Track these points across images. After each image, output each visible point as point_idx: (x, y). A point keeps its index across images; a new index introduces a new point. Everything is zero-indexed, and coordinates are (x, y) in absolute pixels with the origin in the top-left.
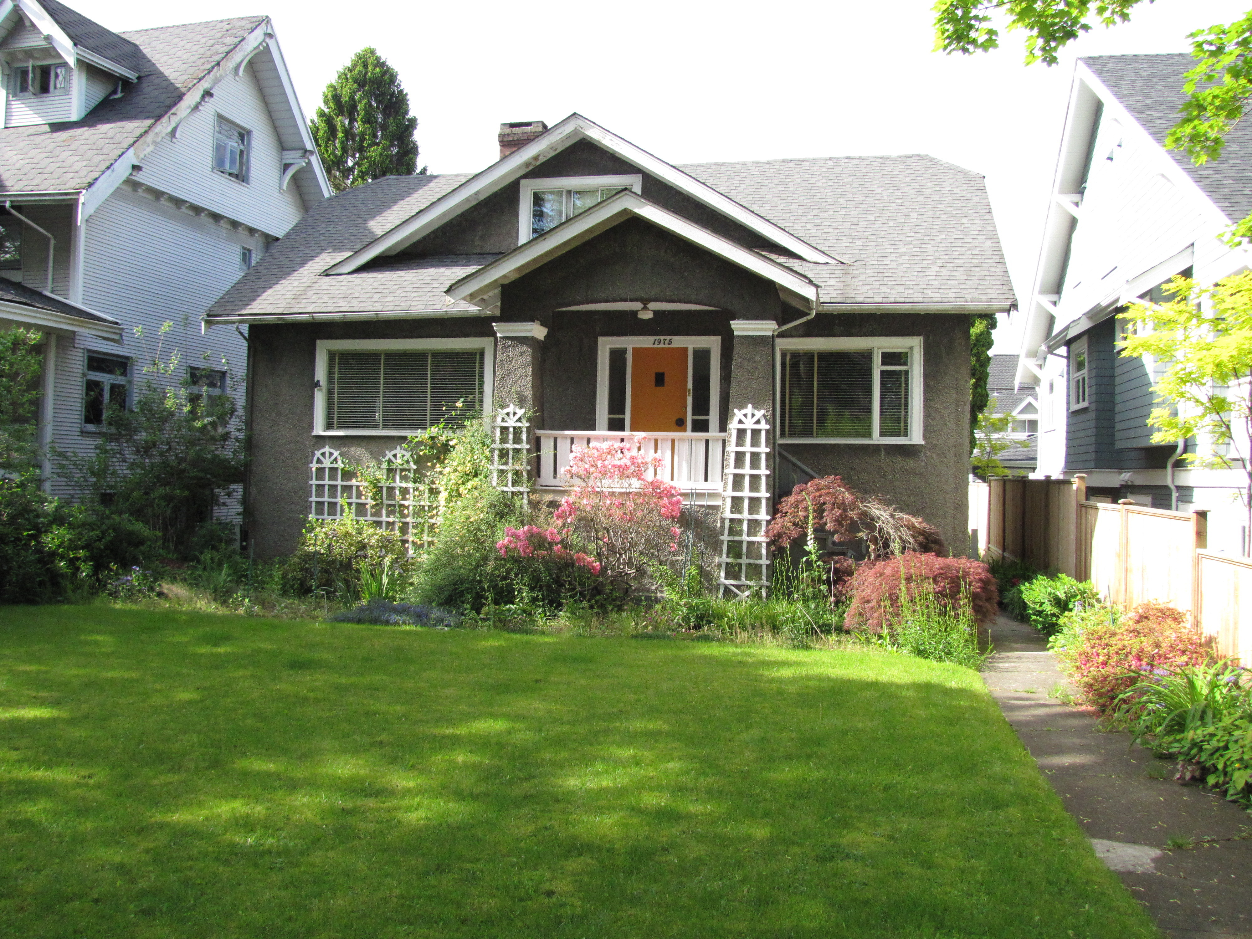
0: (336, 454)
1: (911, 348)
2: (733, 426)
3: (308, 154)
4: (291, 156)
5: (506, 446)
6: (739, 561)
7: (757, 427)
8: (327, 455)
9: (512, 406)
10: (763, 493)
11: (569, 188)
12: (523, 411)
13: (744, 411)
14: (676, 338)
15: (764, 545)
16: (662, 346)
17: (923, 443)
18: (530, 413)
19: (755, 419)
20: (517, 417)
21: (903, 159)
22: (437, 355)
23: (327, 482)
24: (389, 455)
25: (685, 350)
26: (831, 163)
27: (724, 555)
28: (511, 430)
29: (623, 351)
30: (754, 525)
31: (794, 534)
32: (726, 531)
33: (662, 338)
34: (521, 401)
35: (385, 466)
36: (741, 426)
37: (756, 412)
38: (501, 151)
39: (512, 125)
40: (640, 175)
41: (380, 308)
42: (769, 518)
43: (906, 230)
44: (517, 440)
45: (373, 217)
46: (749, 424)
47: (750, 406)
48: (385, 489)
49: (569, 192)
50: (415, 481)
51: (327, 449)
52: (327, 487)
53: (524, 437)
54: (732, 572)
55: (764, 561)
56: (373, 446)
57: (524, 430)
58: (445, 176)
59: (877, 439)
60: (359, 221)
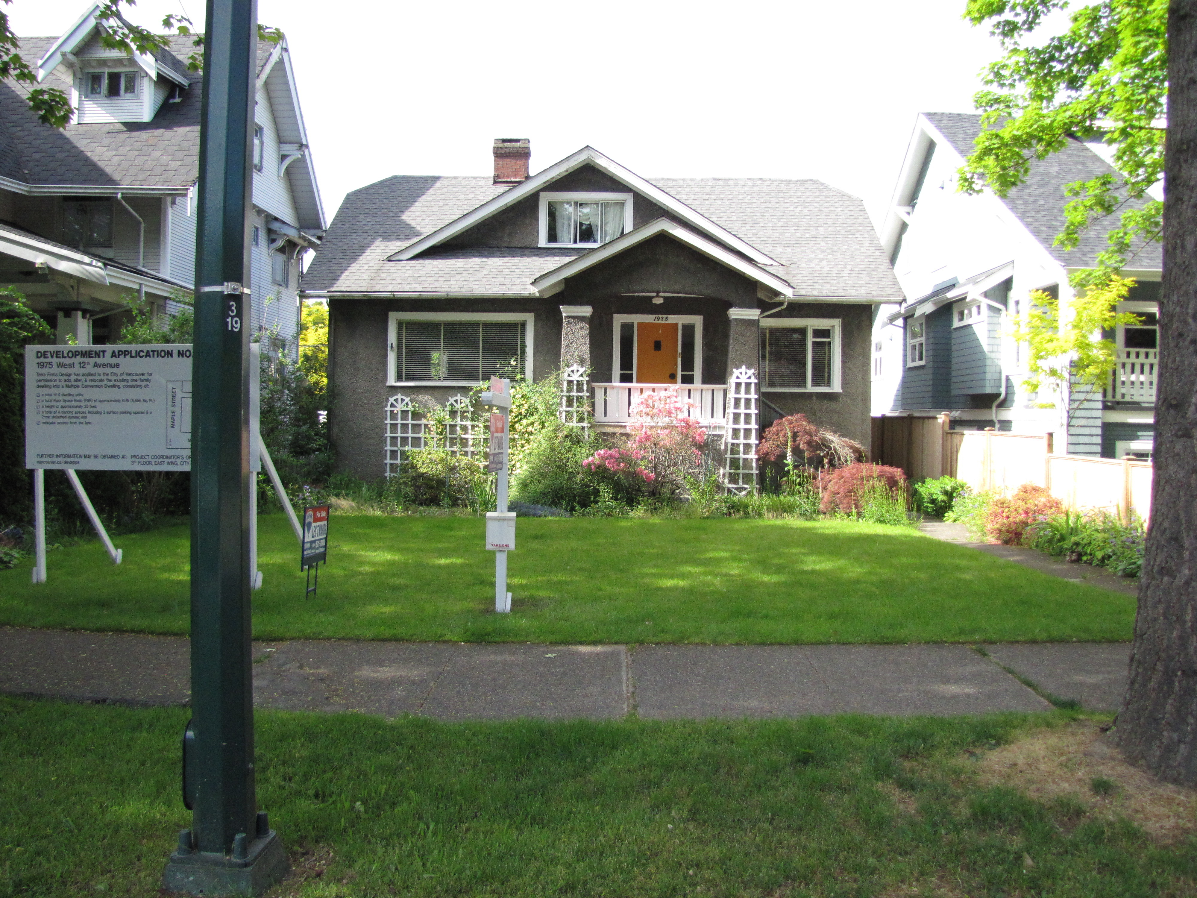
0: (407, 400)
2: (732, 381)
3: (304, 148)
4: (287, 149)
5: (571, 394)
6: (738, 471)
7: (749, 381)
8: (400, 400)
9: (575, 365)
10: (753, 426)
11: (576, 200)
12: (584, 369)
13: (740, 370)
14: (670, 316)
15: (754, 460)
16: (660, 321)
17: (841, 391)
18: (589, 371)
19: (748, 376)
20: (580, 373)
21: (802, 183)
22: (488, 326)
23: (399, 422)
24: (452, 400)
25: (677, 324)
26: (750, 183)
27: (728, 467)
28: (575, 382)
29: (631, 325)
30: (747, 447)
31: (777, 452)
32: (729, 452)
33: (660, 316)
34: (582, 362)
35: (448, 408)
36: (738, 381)
37: (748, 371)
38: (495, 161)
39: (504, 141)
40: (632, 194)
41: (449, 290)
42: (757, 442)
43: (819, 241)
44: (580, 389)
45: (403, 212)
46: (743, 379)
47: (744, 367)
48: (448, 427)
49: (576, 203)
50: (473, 420)
51: (399, 396)
52: (399, 426)
53: (585, 387)
54: (733, 479)
55: (755, 471)
56: (437, 394)
57: (585, 382)
58: (448, 178)
59: (810, 388)
60: (391, 214)
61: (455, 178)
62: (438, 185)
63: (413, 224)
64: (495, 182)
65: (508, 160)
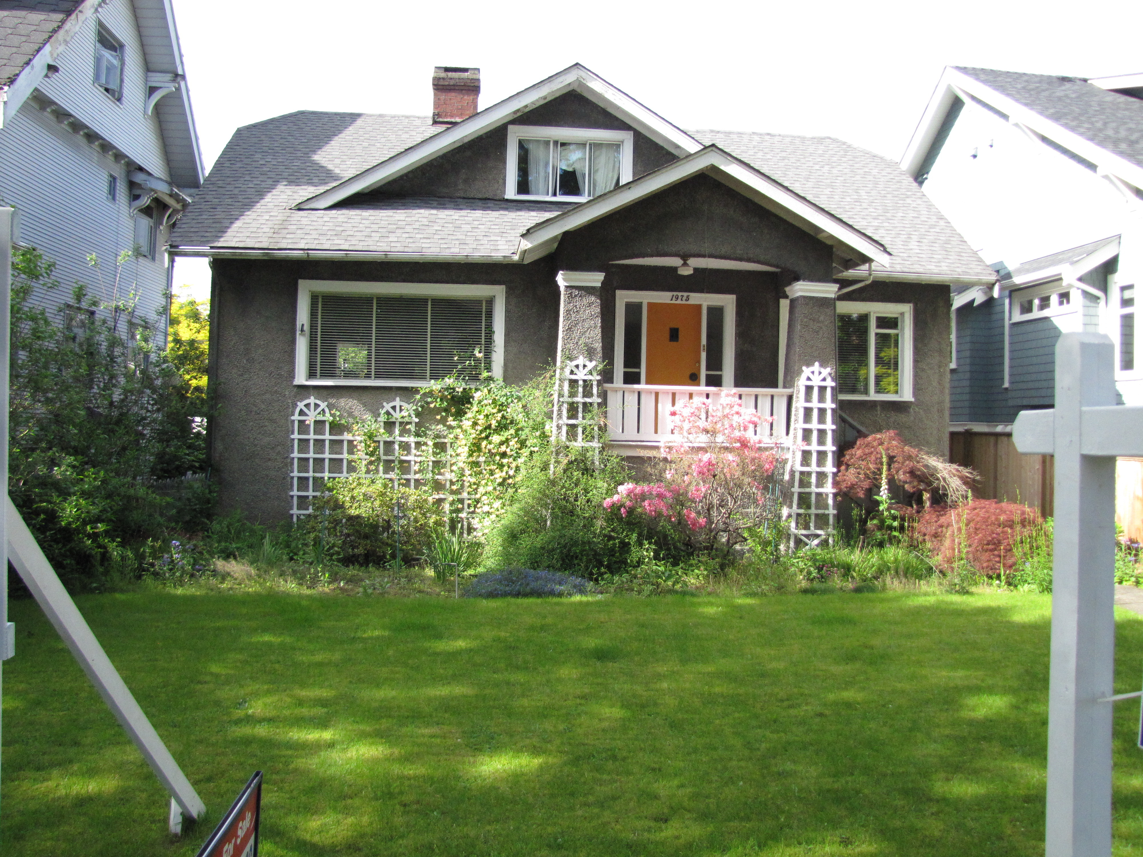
0: (323, 405)
1: (902, 314)
2: (801, 383)
3: (179, 79)
4: (156, 79)
5: (575, 399)
6: (810, 511)
7: (823, 384)
8: (312, 406)
9: (581, 357)
10: (830, 447)
11: (556, 139)
12: (594, 363)
13: (811, 369)
14: (692, 295)
15: (831, 496)
16: (679, 302)
17: (913, 400)
18: (600, 367)
19: (822, 376)
20: (587, 370)
21: (820, 140)
22: (440, 303)
23: (312, 436)
24: (388, 407)
25: (699, 307)
26: (756, 138)
27: (795, 506)
28: (581, 383)
29: (639, 306)
30: (821, 476)
31: (866, 485)
32: (797, 484)
33: (680, 294)
34: (590, 354)
35: (383, 418)
36: (809, 383)
37: (822, 370)
38: (435, 95)
39: (447, 70)
40: (632, 133)
41: (388, 249)
42: (835, 470)
44: (587, 393)
45: (314, 152)
46: (816, 382)
47: (817, 364)
48: (382, 444)
49: (556, 143)
50: (417, 435)
51: (312, 400)
52: (312, 442)
53: (595, 390)
54: (803, 521)
55: (832, 511)
56: (367, 397)
57: (595, 383)
58: (371, 116)
59: (873, 396)
60: (299, 154)
61: (381, 116)
62: (359, 122)
63: (330, 167)
64: (435, 123)
65: (453, 94)
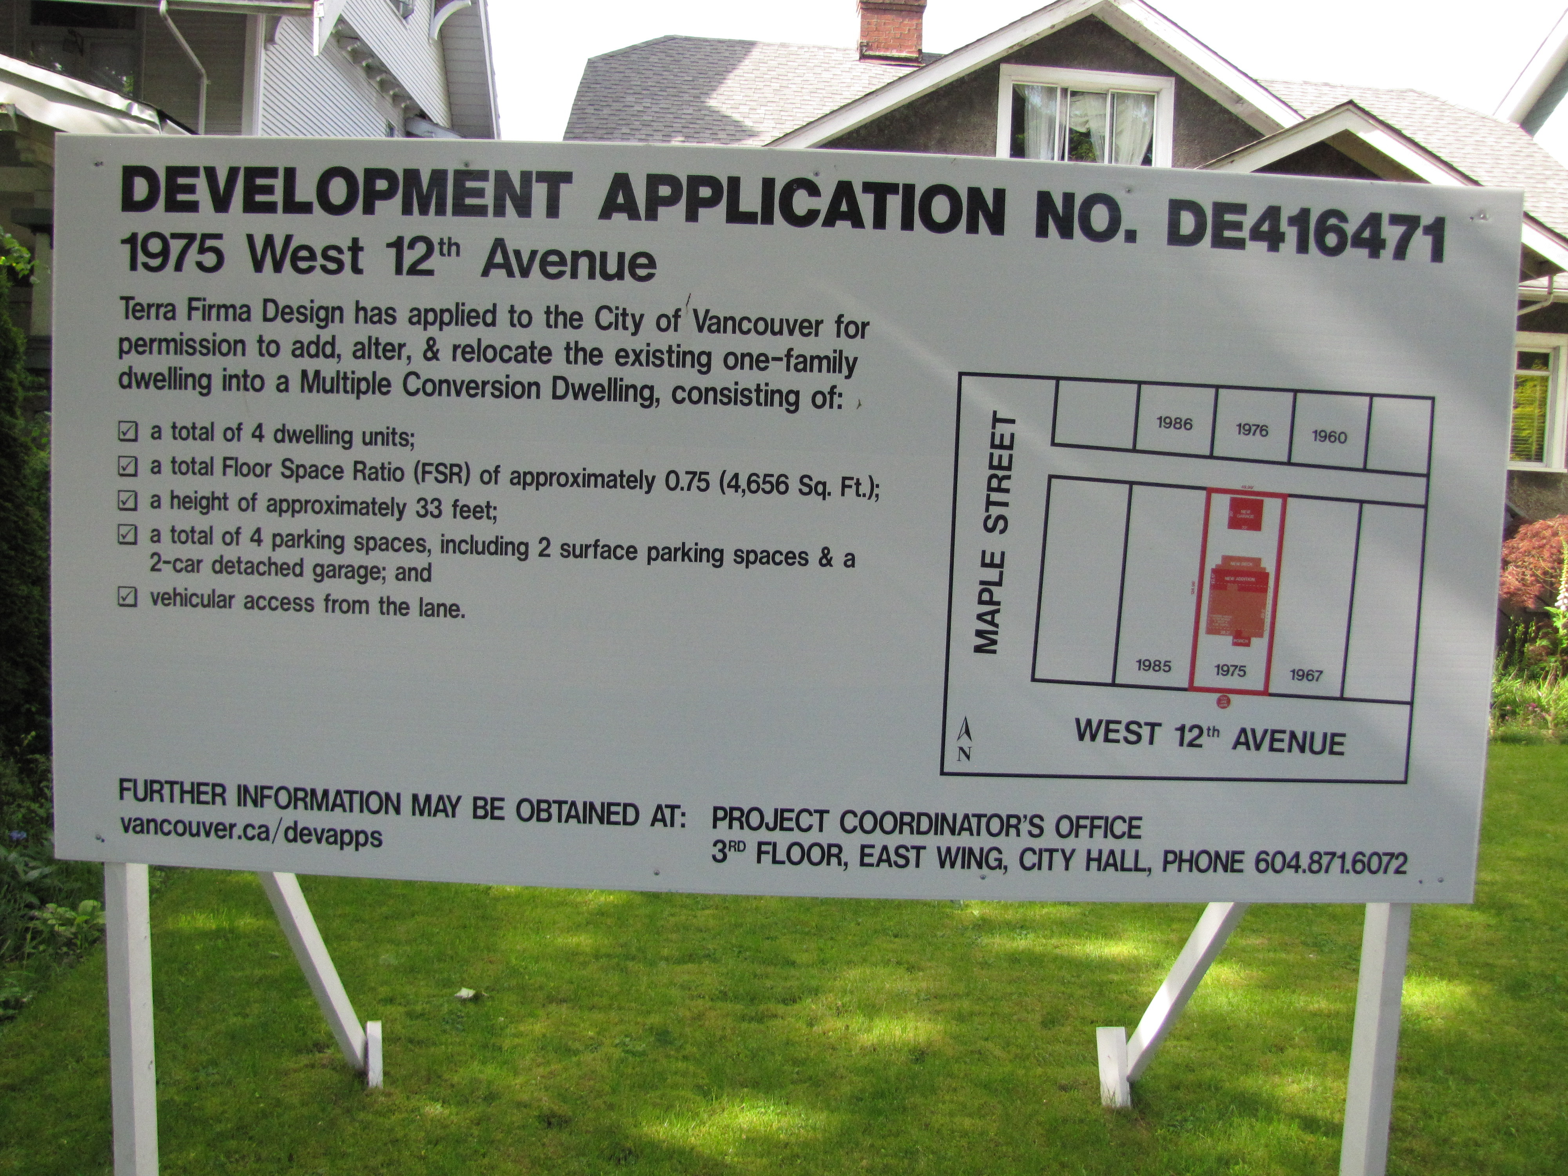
1: (1556, 349)
11: (1065, 85)
17: (1565, 471)
21: (1399, 94)
38: (863, 17)
40: (1173, 80)
45: (707, 95)
49: (1065, 91)
58: (769, 45)
60: (686, 97)
61: (783, 45)
62: (755, 53)
63: (737, 117)
64: (863, 57)
65: (889, 17)
